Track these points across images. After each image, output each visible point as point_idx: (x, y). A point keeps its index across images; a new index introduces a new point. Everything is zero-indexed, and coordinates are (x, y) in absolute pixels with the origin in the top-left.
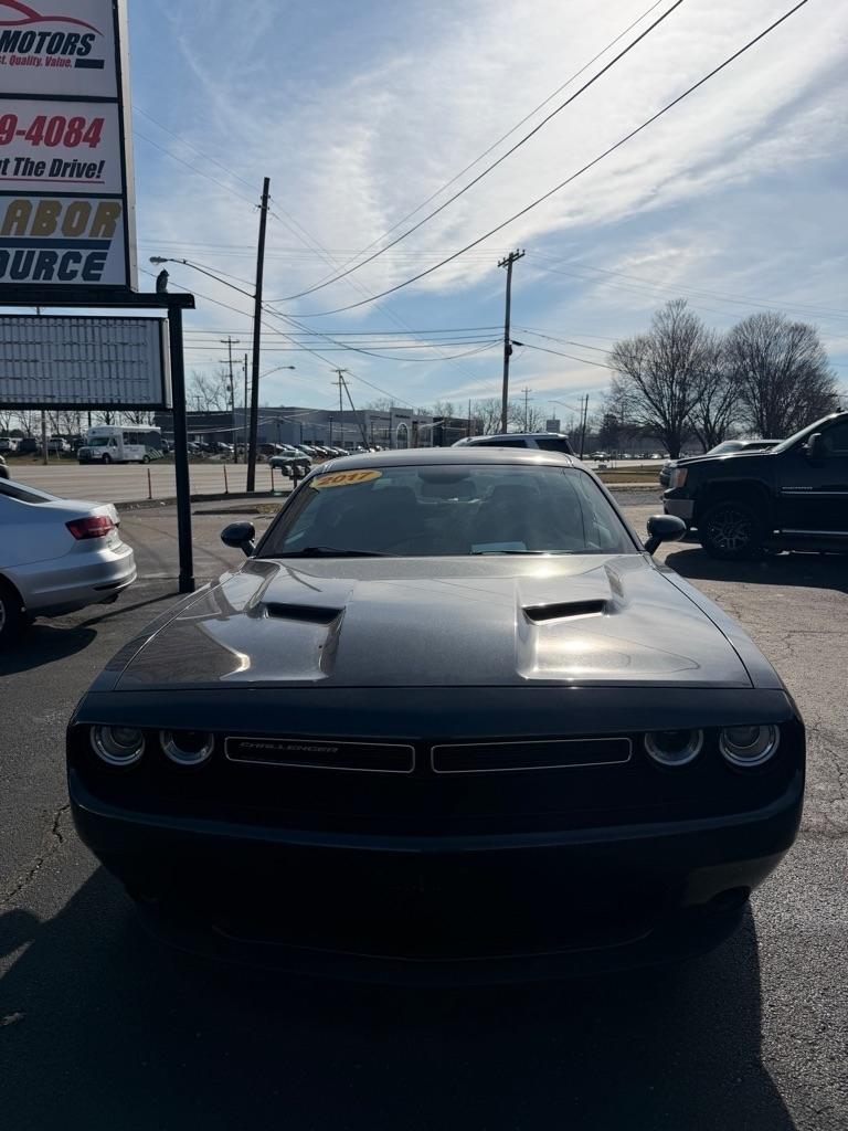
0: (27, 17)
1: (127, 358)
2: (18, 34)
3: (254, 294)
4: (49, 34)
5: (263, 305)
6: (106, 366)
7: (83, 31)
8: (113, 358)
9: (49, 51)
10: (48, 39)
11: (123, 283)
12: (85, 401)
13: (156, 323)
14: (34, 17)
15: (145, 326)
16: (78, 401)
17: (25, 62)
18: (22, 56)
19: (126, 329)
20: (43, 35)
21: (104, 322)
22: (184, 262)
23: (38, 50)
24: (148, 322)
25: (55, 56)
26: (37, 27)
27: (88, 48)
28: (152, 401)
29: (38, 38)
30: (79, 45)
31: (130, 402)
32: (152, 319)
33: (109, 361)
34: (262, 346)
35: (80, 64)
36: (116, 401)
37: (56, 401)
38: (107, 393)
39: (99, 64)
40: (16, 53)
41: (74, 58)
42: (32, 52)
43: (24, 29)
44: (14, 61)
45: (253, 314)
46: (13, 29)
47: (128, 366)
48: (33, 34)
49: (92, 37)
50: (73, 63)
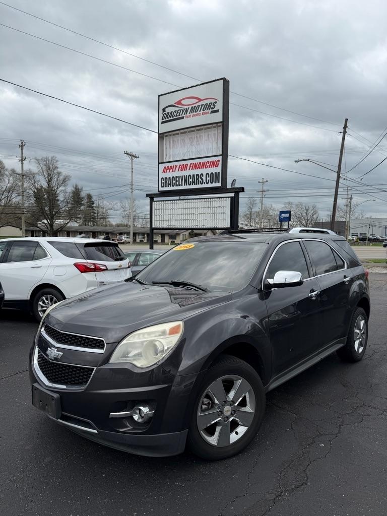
0: (198, 101)
1: (220, 212)
2: (195, 107)
3: (337, 171)
4: (203, 105)
5: (341, 175)
6: (213, 214)
7: (213, 101)
8: (216, 212)
9: (203, 110)
10: (203, 106)
11: (220, 185)
12: (207, 227)
13: (230, 198)
14: (200, 100)
15: (226, 200)
16: (205, 227)
17: (196, 115)
18: (196, 113)
19: (220, 202)
20: (202, 105)
21: (214, 199)
22: (309, 160)
23: (200, 111)
24: (227, 198)
25: (205, 112)
26: (200, 103)
27: (214, 106)
28: (227, 227)
29: (200, 107)
30: (212, 106)
31: (220, 227)
32: (228, 197)
33: (214, 213)
34: (339, 193)
35: (212, 112)
36: (215, 227)
37: (198, 227)
38: (213, 224)
39: (217, 111)
40: (194, 113)
41: (210, 111)
42: (198, 112)
43: (197, 105)
44: (194, 116)
45: (336, 180)
46: (194, 106)
47: (220, 214)
48: (199, 106)
49: (216, 102)
50: (210, 113)
